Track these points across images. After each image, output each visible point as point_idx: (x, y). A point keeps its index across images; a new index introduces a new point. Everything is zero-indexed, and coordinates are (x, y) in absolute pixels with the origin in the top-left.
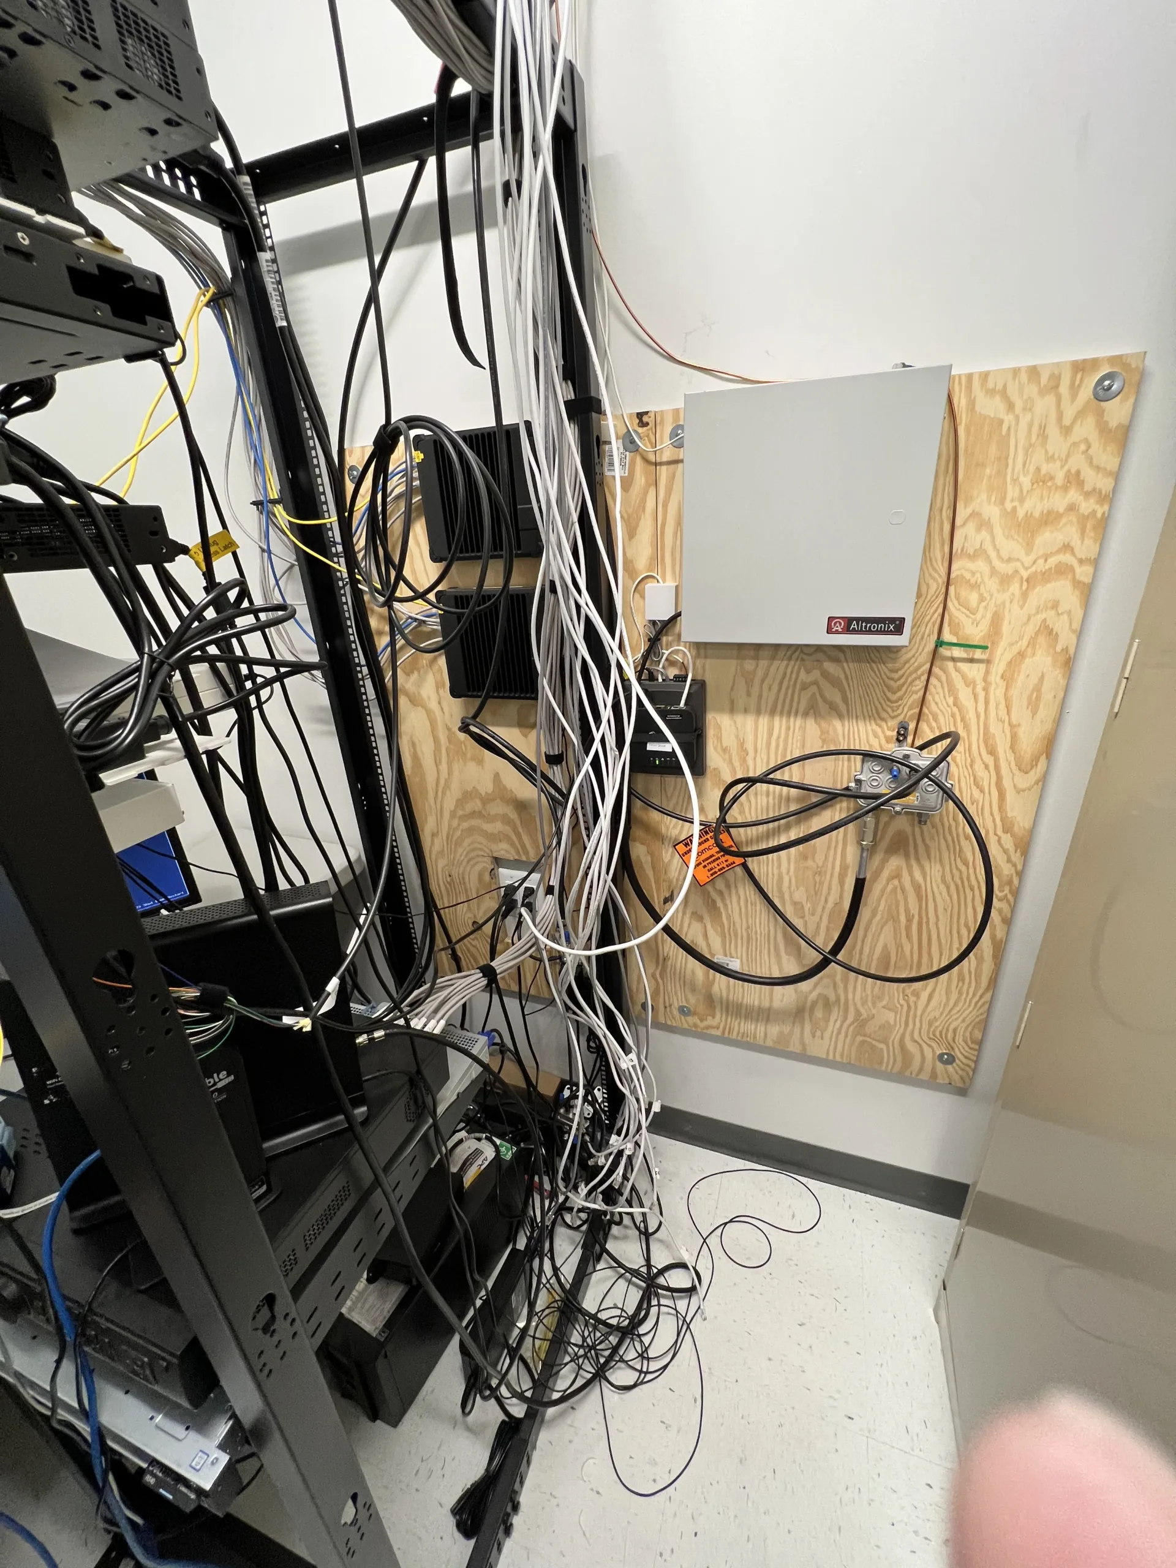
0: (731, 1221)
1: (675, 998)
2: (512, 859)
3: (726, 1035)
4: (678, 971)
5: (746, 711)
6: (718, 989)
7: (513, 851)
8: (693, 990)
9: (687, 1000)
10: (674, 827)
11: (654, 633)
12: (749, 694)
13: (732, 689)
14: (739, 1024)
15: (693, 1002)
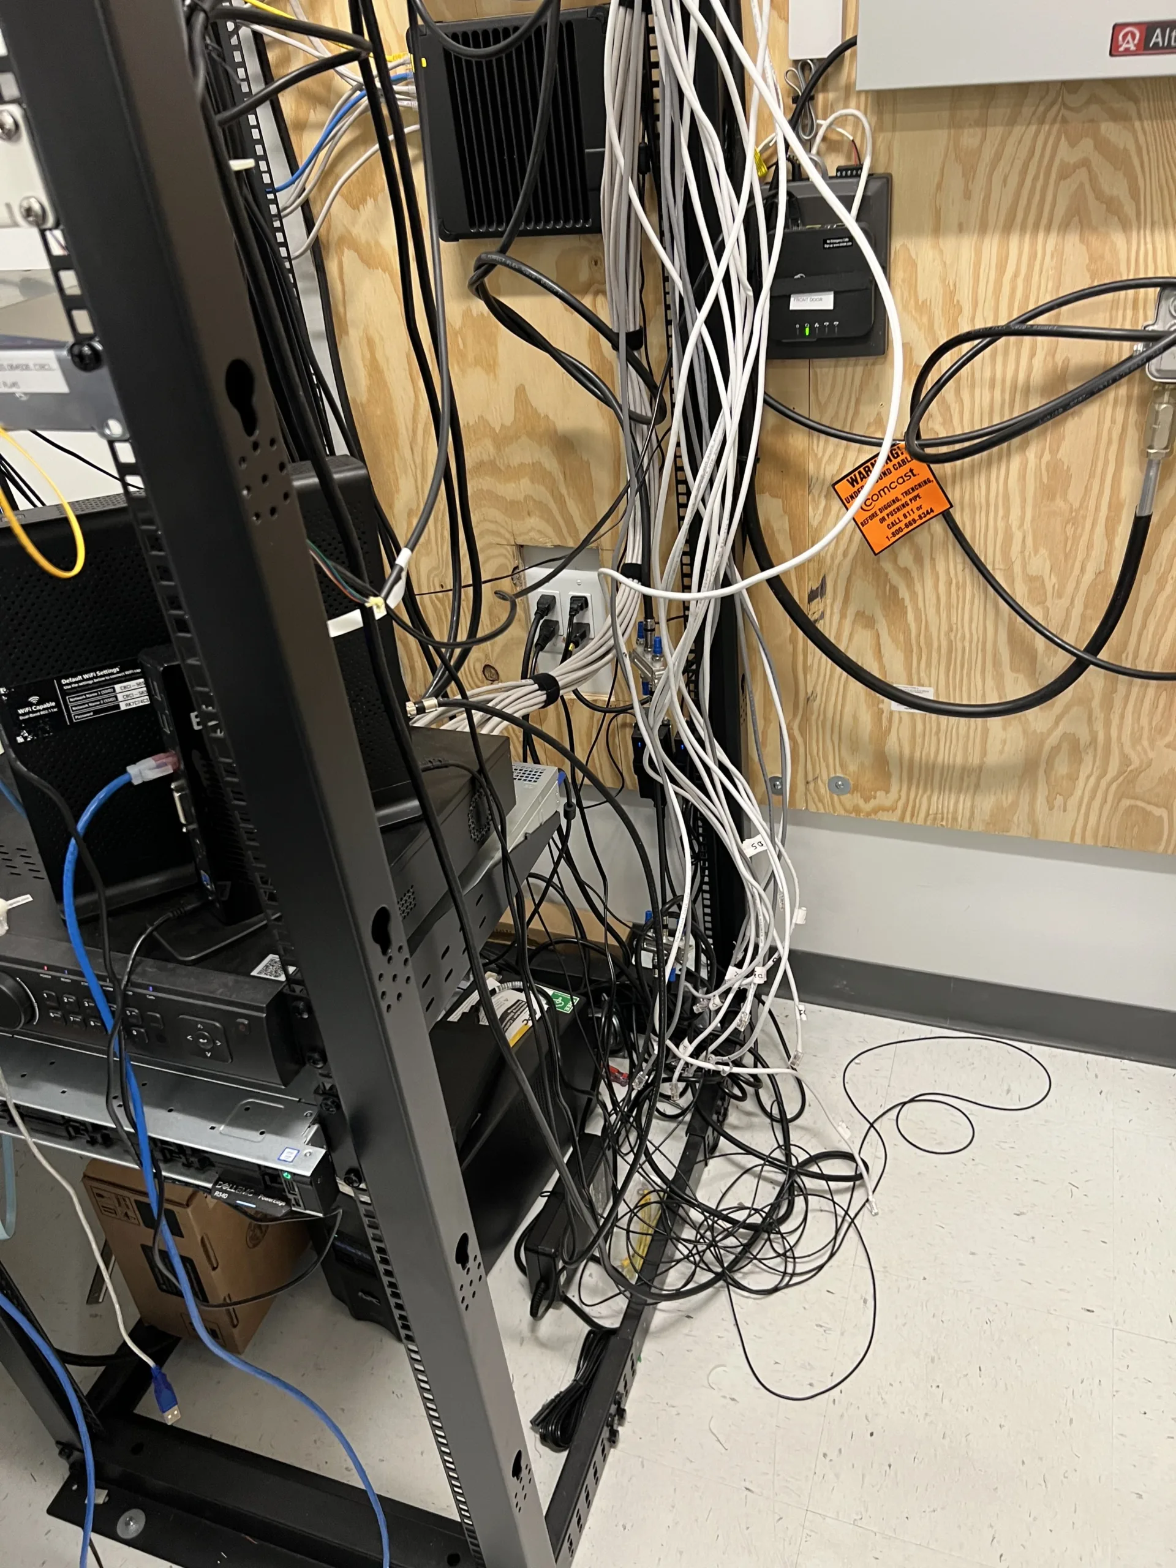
0: (912, 1100)
1: (823, 765)
2: (549, 545)
3: (908, 820)
4: (830, 715)
5: (961, 229)
6: (897, 745)
7: (550, 531)
8: (855, 747)
9: (844, 766)
10: (831, 459)
11: (803, 86)
12: (967, 195)
13: (939, 186)
14: (930, 799)
15: (852, 768)
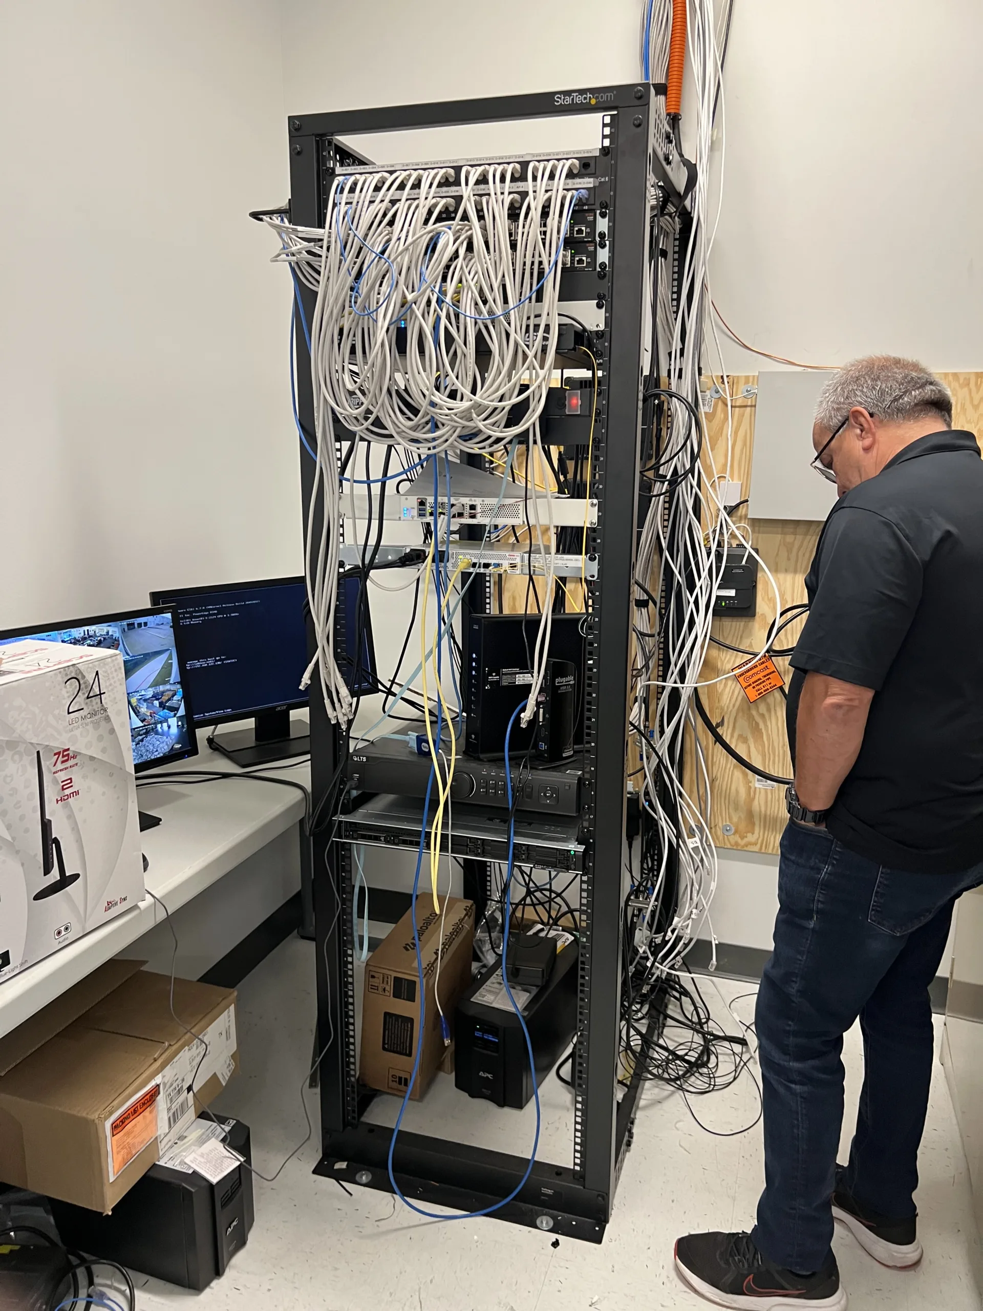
1: (720, 818)
3: (763, 849)
4: (724, 792)
5: (786, 571)
6: (758, 806)
8: (736, 809)
9: (730, 819)
10: (729, 662)
12: (789, 559)
13: (777, 555)
14: (774, 837)
15: (735, 819)
